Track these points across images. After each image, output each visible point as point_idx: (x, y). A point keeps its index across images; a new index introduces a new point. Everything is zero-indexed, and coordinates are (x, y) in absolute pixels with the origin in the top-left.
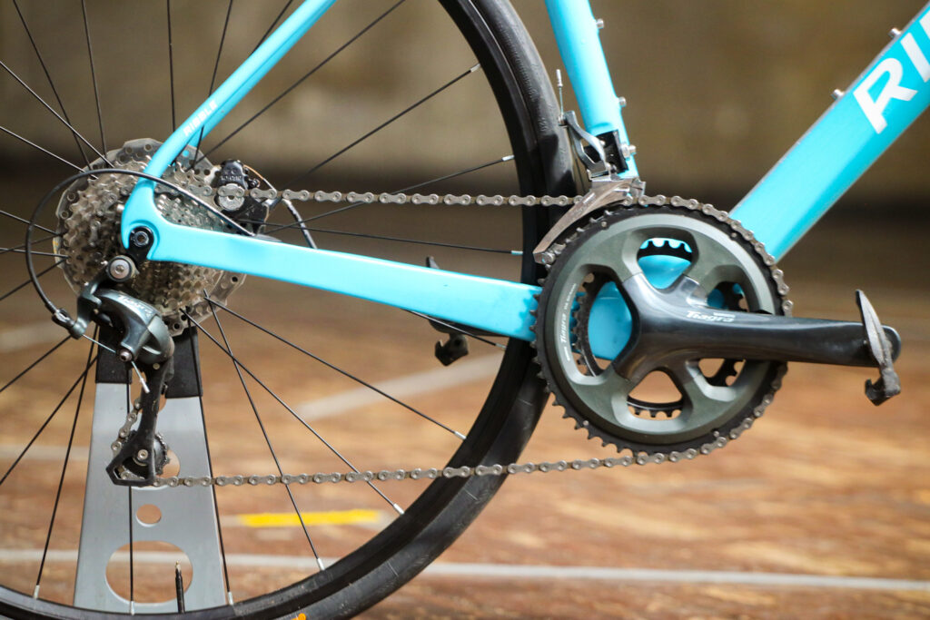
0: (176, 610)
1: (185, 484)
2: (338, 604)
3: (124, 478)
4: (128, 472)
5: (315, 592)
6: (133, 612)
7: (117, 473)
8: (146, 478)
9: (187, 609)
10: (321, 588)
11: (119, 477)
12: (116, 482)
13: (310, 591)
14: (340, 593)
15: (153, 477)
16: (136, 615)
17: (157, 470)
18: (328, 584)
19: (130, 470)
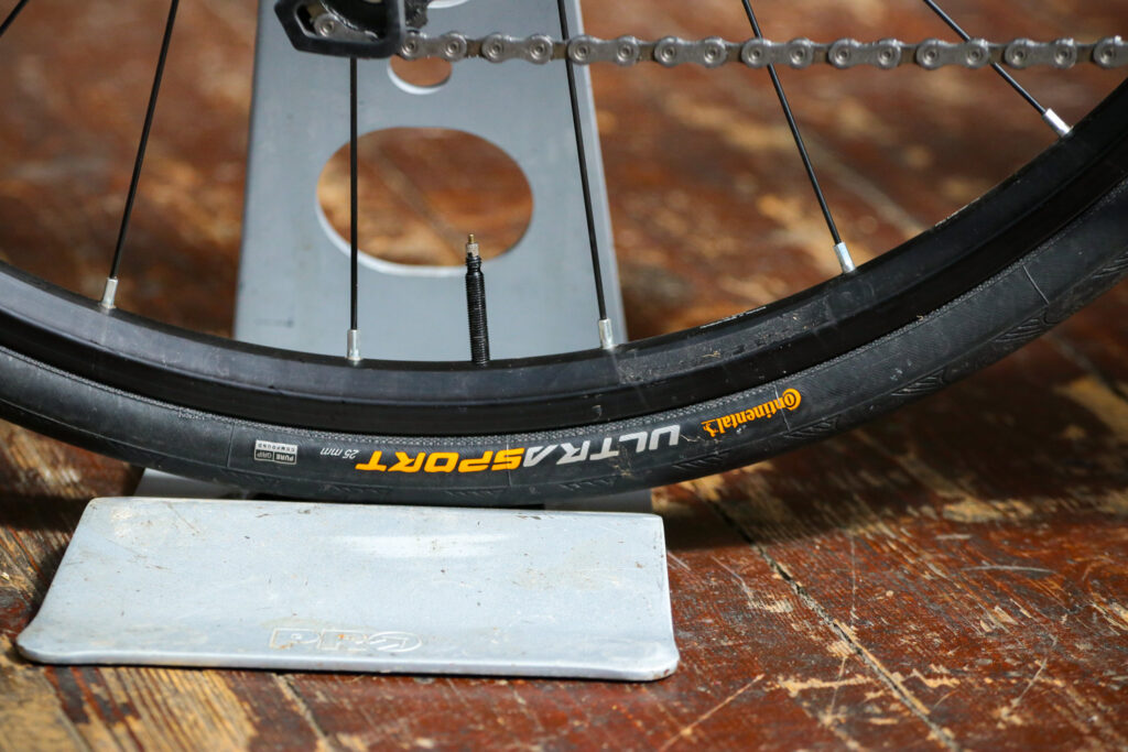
0: (465, 355)
1: (482, 55)
2: (889, 369)
3: (324, 33)
4: (335, 17)
5: (825, 332)
6: (356, 358)
7: (305, 17)
8: (381, 35)
9: (497, 352)
10: (842, 324)
11: (310, 28)
12: (300, 43)
13: (815, 330)
14: (894, 340)
15: (397, 36)
16: (367, 364)
17: (410, 14)
18: (864, 314)
19: (341, 11)
